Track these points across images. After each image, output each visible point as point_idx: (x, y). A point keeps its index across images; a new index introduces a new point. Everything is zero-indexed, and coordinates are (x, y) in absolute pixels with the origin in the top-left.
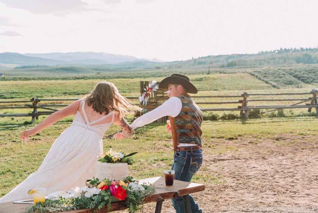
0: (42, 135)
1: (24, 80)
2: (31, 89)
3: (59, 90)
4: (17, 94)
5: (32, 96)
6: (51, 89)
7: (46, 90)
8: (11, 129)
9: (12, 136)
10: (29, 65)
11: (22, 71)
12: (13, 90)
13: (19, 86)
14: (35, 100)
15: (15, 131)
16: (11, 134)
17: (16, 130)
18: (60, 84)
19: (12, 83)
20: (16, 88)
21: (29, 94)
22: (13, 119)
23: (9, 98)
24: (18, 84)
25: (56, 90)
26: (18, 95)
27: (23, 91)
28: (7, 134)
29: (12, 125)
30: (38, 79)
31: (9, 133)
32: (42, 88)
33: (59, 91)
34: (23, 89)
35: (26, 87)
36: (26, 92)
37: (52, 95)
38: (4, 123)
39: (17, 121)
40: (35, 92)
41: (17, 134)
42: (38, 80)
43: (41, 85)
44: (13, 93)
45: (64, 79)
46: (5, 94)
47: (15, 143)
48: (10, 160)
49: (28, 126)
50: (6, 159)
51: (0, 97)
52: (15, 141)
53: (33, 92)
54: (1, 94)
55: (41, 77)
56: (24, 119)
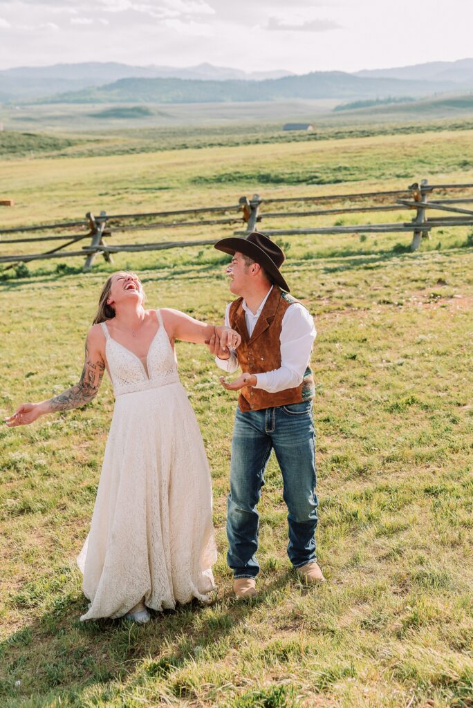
0: (454, 284)
1: (361, 137)
2: (379, 158)
3: (449, 157)
4: (348, 173)
5: (383, 174)
6: (427, 155)
7: (417, 158)
8: (364, 265)
9: (374, 285)
10: (369, 98)
11: (352, 114)
12: (339, 162)
13: (352, 153)
14: (419, 187)
15: (379, 273)
16: (372, 281)
17: (380, 270)
18: (449, 141)
19: (334, 146)
20: (344, 157)
21: (375, 170)
22: (363, 239)
23: (329, 182)
24: (349, 148)
25: (442, 157)
26: (351, 174)
27: (362, 165)
28: (361, 279)
29: (365, 254)
30: (393, 131)
31: (365, 279)
32: (405, 155)
33: (448, 160)
34: (362, 158)
35: (368, 153)
36: (369, 165)
37: (432, 170)
38: (345, 248)
39: (376, 244)
40: (390, 163)
41: (386, 281)
42: (393, 134)
43: (403, 147)
44: (339, 169)
45: (456, 127)
46: (321, 173)
47: (393, 309)
48: (401, 365)
49: (407, 258)
50: (389, 359)
51: (311, 180)
52: (388, 303)
53: (384, 164)
54: (311, 172)
55: (399, 127)
56: (390, 239)
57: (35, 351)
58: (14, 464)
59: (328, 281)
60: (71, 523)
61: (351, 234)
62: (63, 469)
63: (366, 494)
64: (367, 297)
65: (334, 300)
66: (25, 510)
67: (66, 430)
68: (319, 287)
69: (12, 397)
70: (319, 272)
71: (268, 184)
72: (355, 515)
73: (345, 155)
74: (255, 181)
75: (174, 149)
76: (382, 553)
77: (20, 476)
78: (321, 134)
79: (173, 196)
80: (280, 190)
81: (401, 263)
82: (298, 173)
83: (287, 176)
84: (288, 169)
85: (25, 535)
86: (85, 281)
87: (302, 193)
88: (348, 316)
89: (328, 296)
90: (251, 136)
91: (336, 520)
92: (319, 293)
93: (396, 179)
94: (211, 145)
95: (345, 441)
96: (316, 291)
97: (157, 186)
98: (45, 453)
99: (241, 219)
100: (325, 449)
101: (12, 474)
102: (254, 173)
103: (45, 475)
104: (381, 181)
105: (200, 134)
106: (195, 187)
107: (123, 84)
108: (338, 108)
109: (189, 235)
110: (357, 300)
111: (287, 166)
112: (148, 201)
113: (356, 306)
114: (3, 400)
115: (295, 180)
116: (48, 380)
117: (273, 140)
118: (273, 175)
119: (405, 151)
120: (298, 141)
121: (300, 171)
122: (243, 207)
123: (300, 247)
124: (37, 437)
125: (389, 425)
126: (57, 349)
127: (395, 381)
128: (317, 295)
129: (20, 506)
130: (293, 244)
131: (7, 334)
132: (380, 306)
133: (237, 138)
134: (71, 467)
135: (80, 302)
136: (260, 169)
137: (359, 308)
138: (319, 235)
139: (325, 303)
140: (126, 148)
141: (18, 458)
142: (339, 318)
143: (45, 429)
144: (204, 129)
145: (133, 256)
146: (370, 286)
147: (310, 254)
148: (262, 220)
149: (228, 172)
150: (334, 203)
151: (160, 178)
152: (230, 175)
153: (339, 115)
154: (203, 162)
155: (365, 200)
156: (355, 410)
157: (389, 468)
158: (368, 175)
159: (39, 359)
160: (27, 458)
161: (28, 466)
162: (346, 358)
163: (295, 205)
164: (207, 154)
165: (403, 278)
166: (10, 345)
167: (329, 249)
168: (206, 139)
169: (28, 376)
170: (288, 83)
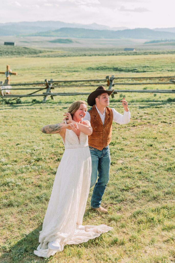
1: (154, 54)
2: (161, 63)
4: (149, 68)
5: (163, 70)
8: (155, 106)
9: (159, 114)
10: (158, 39)
11: (151, 45)
12: (145, 64)
13: (150, 60)
15: (161, 110)
16: (158, 113)
17: (162, 109)
19: (143, 58)
20: (148, 62)
21: (159, 68)
22: (155, 95)
23: (141, 72)
26: (150, 69)
27: (154, 65)
28: (154, 112)
29: (156, 101)
30: (167, 53)
31: (155, 112)
32: (172, 62)
34: (155, 63)
35: (157, 61)
36: (157, 66)
38: (147, 99)
39: (160, 98)
40: (166, 65)
41: (164, 113)
42: (167, 54)
44: (145, 67)
46: (138, 68)
47: (167, 125)
48: (172, 150)
49: (173, 104)
50: (166, 147)
51: (134, 71)
52: (165, 122)
53: (163, 66)
54: (134, 67)
55: (170, 51)
56: (166, 96)
57: (21, 134)
58: (8, 183)
59: (140, 112)
60: (29, 213)
61: (150, 93)
62: (28, 187)
63: (157, 209)
64: (157, 119)
65: (143, 120)
66: (10, 205)
67: (30, 170)
68: (137, 114)
69: (10, 154)
70: (137, 108)
71: (117, 72)
72: (153, 219)
73: (147, 61)
74: (112, 70)
75: (81, 56)
76: (165, 239)
77: (10, 189)
78: (138, 52)
79: (79, 74)
80: (122, 74)
81: (171, 106)
82: (129, 68)
83: (124, 69)
84: (125, 66)
85: (10, 217)
86: (43, 107)
87: (130, 76)
88: (148, 127)
89: (140, 118)
90: (111, 52)
91: (144, 221)
92: (137, 117)
93: (168, 72)
94: (95, 55)
95: (148, 183)
96: (135, 116)
97: (73, 70)
98: (21, 179)
99: (106, 85)
100: (139, 186)
101: (6, 188)
102: (112, 67)
103: (20, 189)
104: (161, 72)
105: (91, 50)
106: (88, 71)
107: (62, 30)
108: (146, 43)
109: (85, 90)
110: (152, 121)
111: (125, 65)
112: (70, 76)
113: (152, 123)
114: (6, 155)
115: (128, 70)
116: (25, 147)
117: (120, 54)
118: (119, 68)
119: (172, 61)
120: (129, 55)
121: (130, 67)
122: (107, 80)
123: (129, 97)
124: (18, 172)
125: (167, 177)
126: (29, 134)
127: (169, 157)
128: (136, 118)
129: (8, 203)
130: (126, 96)
131: (10, 126)
132: (162, 124)
133: (106, 53)
134: (31, 187)
135: (40, 115)
136: (114, 66)
137: (153, 124)
138: (137, 93)
139: (139, 121)
140: (62, 55)
141: (9, 181)
142: (145, 128)
143: (22, 169)
144: (93, 49)
145: (62, 97)
146: (157, 115)
147: (133, 100)
148: (115, 86)
149: (101, 66)
150: (143, 80)
151: (75, 67)
152: (102, 67)
153: (146, 46)
154: (92, 61)
155: (155, 80)
156: (152, 169)
157: (167, 197)
158: (157, 69)
159: (22, 138)
160: (13, 181)
161: (13, 184)
162: (148, 146)
163: (127, 80)
164: (94, 58)
165: (172, 113)
166: (11, 131)
167: (141, 99)
168: (93, 53)
169: (17, 145)
170: (127, 32)
